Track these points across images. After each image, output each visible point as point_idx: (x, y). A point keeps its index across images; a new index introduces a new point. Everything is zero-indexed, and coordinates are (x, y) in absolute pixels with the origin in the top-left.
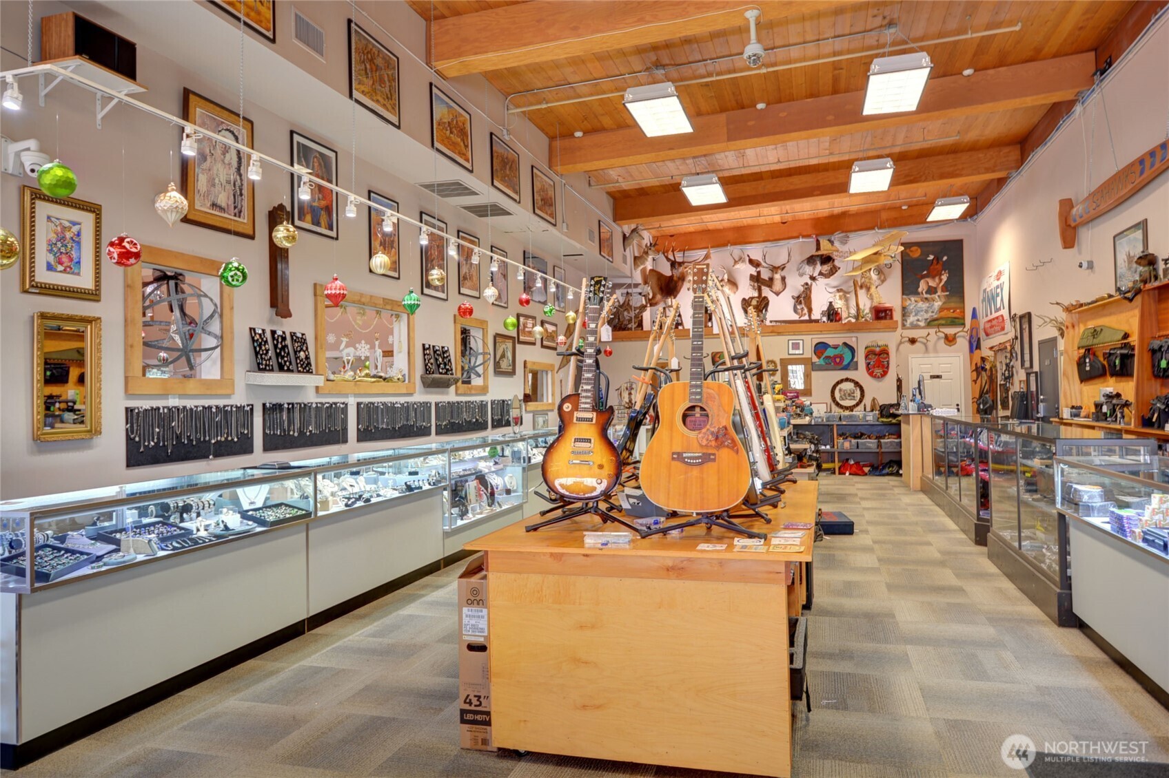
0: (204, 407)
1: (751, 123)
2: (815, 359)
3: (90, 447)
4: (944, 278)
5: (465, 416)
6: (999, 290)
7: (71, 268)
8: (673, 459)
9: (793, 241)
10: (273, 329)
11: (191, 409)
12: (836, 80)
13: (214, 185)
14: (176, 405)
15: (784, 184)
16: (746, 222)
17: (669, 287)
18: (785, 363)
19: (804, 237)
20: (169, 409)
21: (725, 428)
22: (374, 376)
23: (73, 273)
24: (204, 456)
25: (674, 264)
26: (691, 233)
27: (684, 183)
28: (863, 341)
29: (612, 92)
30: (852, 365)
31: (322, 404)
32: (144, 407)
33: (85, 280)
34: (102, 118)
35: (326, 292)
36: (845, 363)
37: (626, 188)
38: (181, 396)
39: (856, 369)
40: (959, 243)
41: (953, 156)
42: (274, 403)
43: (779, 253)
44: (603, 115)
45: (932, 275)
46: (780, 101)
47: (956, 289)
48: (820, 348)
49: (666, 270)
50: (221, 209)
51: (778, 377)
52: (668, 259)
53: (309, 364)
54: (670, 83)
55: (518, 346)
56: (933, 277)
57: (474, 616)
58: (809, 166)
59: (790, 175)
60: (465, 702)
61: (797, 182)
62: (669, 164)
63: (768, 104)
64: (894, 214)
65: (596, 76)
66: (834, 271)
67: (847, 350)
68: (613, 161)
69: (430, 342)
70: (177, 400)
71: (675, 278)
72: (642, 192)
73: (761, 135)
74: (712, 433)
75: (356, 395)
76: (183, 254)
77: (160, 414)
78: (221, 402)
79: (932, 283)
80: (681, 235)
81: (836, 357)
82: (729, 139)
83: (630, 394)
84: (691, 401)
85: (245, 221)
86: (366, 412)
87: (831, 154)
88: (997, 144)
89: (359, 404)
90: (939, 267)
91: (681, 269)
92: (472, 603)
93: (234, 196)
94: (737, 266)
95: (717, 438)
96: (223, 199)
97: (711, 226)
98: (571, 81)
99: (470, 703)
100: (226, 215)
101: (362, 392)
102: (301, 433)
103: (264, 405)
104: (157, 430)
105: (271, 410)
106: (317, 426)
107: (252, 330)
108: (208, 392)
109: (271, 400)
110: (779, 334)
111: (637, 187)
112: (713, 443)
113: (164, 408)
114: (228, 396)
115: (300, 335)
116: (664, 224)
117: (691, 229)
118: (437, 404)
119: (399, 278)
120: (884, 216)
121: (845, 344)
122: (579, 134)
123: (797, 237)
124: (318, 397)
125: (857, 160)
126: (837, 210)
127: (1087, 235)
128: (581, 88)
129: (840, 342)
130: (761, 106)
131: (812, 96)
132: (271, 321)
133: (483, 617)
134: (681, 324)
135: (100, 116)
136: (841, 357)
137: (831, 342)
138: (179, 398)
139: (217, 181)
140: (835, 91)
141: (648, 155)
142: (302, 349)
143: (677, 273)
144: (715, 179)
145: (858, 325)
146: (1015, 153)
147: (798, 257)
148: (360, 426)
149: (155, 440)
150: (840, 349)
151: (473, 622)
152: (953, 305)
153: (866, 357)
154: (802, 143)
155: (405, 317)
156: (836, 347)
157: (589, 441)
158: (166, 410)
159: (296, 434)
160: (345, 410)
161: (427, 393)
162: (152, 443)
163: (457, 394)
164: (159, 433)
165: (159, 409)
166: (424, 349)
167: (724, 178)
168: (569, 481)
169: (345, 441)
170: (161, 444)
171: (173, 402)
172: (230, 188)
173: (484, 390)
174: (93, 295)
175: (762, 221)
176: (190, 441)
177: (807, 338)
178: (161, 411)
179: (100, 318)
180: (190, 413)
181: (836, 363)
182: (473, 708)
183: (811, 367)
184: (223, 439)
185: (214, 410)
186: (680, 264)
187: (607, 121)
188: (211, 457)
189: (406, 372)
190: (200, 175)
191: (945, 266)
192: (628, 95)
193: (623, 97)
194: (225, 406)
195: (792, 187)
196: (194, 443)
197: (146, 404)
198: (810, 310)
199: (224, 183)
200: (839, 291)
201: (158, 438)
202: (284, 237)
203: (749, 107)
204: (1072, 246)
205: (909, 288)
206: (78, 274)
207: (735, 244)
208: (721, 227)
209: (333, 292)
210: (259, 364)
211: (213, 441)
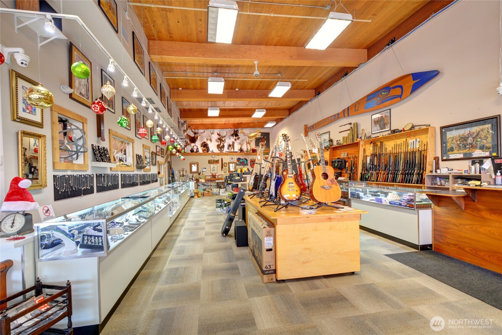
0: (79, 175)
1: (234, 94)
2: (237, 163)
3: (41, 193)
4: (265, 142)
5: (146, 179)
6: (281, 146)
7: (32, 112)
8: (321, 188)
9: (227, 129)
10: (98, 145)
11: (76, 176)
12: (259, 85)
13: (80, 85)
14: (71, 174)
15: (232, 113)
16: (215, 123)
17: (193, 140)
18: (229, 163)
19: (230, 128)
20: (69, 176)
21: (333, 179)
22: (125, 165)
23: (33, 114)
24: (80, 195)
25: (195, 133)
26: (198, 124)
27: (209, 109)
28: (249, 158)
29: (198, 77)
30: (247, 164)
31: (112, 174)
32: (60, 175)
33: (37, 118)
34: (41, 46)
35: (139, 133)
36: (245, 164)
37: (186, 108)
38: (72, 171)
39: (248, 165)
40: (268, 134)
41: (274, 111)
42: (100, 174)
43: (224, 132)
44: (191, 84)
45: (262, 141)
46: (242, 89)
47: (268, 145)
48: (239, 159)
49: (192, 135)
50: (83, 96)
51: (227, 168)
52: (193, 132)
53: (110, 159)
54: (223, 78)
55: (157, 156)
56: (263, 142)
57: (268, 240)
58: (240, 109)
59: (233, 111)
60: (265, 268)
61: (235, 113)
62: (203, 103)
63: (239, 89)
64: (253, 124)
65: (196, 71)
66: (239, 138)
67: (245, 160)
68: (191, 99)
69: (138, 153)
70: (70, 172)
71: (195, 137)
72: (190, 110)
73: (237, 98)
74: (330, 180)
75: (121, 171)
76: (71, 112)
77: (65, 178)
78: (85, 173)
79: (262, 144)
80: (195, 124)
81: (243, 162)
82: (228, 98)
83: (183, 172)
84: (323, 171)
85: (90, 102)
86: (124, 177)
87: (247, 106)
88: (284, 109)
89: (121, 175)
90: (264, 139)
91: (197, 135)
92: (268, 236)
93: (87, 91)
94: (212, 135)
95: (331, 182)
96: (83, 91)
97: (205, 123)
98: (187, 71)
99: (267, 268)
100: (84, 98)
101: (123, 170)
102: (107, 185)
103: (97, 175)
104: (65, 185)
105: (99, 176)
106: (111, 183)
107: (92, 145)
108: (81, 169)
109: (99, 172)
110: (228, 155)
111: (189, 108)
112: (331, 183)
113: (67, 175)
114: (86, 171)
115: (106, 148)
116: (193, 121)
117: (199, 123)
118: (140, 175)
119: (130, 130)
120: (251, 125)
121: (245, 159)
122: (180, 89)
123: (229, 128)
124: (111, 172)
125: (257, 109)
126: (240, 122)
127: (310, 134)
128: (189, 74)
129: (244, 158)
130: (237, 89)
131: (251, 89)
132: (98, 142)
133: (271, 240)
134: (198, 151)
135: (40, 45)
136: (244, 162)
137: (241, 158)
138: (71, 172)
139: (81, 83)
140: (257, 89)
141: (203, 99)
142: (107, 154)
143: (196, 136)
144: (218, 109)
145: (248, 153)
146: (287, 112)
147: (229, 134)
148: (122, 183)
149: (64, 189)
150: (244, 160)
151: (268, 242)
152: (267, 149)
153: (250, 162)
154: (241, 102)
155: (131, 144)
156: (243, 159)
157: (293, 183)
158: (68, 176)
159: (106, 186)
160: (118, 177)
161: (138, 171)
162: (63, 190)
163: (144, 171)
164: (65, 186)
165: (65, 176)
166: (137, 156)
167: (221, 109)
168: (289, 195)
169: (118, 188)
170: (66, 191)
171: (69, 173)
172: (85, 87)
173: (150, 170)
174: (40, 125)
175: (219, 123)
176: (76, 189)
177: (235, 157)
178: (66, 177)
179: (45, 136)
180: (75, 177)
181: (243, 164)
182: (268, 269)
183: (236, 164)
184: (85, 188)
185: (83, 176)
186: (197, 133)
187: (191, 86)
188: (82, 195)
189: (132, 163)
190: (76, 80)
191: (265, 139)
192: (209, 79)
193: (208, 80)
194: (86, 175)
195: (234, 114)
196: (77, 190)
197: (61, 174)
198: (234, 149)
199: (83, 85)
200: (240, 144)
201: (65, 188)
202: (132, 110)
203: (233, 89)
204: (307, 136)
205: (257, 144)
206: (35, 115)
207: (211, 129)
208: (207, 123)
209: (142, 132)
210: (96, 159)
211: (83, 189)
